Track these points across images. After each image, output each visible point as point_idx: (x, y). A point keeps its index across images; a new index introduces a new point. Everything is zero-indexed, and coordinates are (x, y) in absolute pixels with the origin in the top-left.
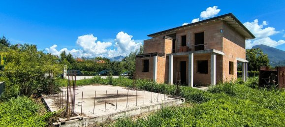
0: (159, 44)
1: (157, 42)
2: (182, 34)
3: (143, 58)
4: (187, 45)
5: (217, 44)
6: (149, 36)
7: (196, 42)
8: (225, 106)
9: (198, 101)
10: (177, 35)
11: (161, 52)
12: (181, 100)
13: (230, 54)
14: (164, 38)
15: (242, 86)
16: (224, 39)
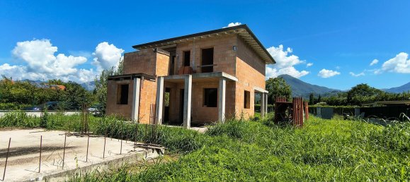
0: (148, 60)
1: (145, 58)
2: (185, 49)
3: (119, 82)
4: (191, 66)
5: (229, 65)
6: (134, 47)
7: (204, 62)
8: (216, 157)
9: (184, 150)
10: (178, 49)
11: (149, 73)
12: (155, 151)
13: (246, 81)
14: (155, 51)
15: (256, 123)
16: (238, 59)
